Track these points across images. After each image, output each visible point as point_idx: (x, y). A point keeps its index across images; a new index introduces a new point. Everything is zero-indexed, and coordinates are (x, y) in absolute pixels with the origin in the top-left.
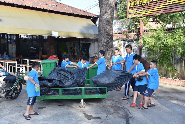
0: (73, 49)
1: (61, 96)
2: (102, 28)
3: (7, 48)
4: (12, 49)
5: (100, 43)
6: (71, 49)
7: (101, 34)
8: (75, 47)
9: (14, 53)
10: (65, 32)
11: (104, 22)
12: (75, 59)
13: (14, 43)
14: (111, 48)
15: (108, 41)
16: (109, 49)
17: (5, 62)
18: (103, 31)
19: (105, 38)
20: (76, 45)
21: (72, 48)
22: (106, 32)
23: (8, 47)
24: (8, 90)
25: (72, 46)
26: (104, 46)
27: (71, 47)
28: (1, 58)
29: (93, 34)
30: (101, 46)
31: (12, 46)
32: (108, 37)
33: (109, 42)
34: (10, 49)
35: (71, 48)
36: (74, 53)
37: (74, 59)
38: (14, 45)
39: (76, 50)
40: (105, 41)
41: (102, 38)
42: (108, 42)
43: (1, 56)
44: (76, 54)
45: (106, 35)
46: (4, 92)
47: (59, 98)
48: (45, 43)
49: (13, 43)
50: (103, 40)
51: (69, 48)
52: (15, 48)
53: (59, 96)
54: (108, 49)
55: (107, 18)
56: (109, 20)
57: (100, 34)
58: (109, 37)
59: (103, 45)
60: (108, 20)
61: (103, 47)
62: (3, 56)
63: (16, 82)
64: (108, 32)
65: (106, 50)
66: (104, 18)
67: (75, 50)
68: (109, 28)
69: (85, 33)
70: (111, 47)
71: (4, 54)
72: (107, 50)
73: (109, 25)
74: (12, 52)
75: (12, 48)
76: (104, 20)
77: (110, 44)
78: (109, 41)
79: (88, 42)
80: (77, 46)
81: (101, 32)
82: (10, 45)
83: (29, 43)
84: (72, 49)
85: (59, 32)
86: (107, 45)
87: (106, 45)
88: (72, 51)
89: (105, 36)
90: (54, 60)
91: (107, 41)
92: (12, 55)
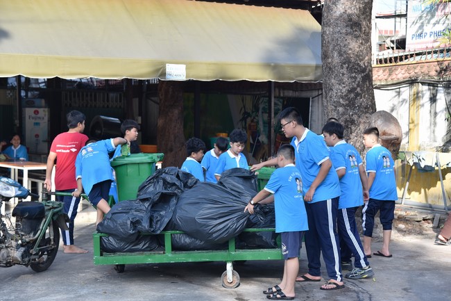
0: (252, 121)
1: (170, 255)
2: (331, 47)
3: (17, 122)
4: (37, 124)
5: (326, 98)
6: (244, 119)
7: (330, 69)
8: (258, 111)
9: (41, 138)
10: (210, 64)
11: (337, 25)
12: (260, 155)
13: (43, 102)
14: (368, 115)
15: (352, 91)
16: (359, 117)
17: (17, 168)
18: (336, 59)
19: (341, 82)
20: (261, 106)
21: (249, 115)
22: (348, 61)
23: (21, 118)
24: (27, 240)
25: (249, 111)
26: (341, 109)
27: (245, 113)
28: (3, 157)
29: (309, 67)
30: (331, 107)
31: (36, 112)
32: (352, 77)
33: (357, 95)
34: (29, 123)
35: (246, 115)
36: (255, 134)
37: (254, 156)
38: (41, 110)
39: (261, 123)
40: (344, 90)
41: (333, 81)
42: (352, 95)
43: (4, 148)
44: (263, 138)
45: (344, 71)
46: (18, 247)
47: (165, 261)
48: (153, 98)
49: (37, 101)
50: (337, 86)
51: (237, 116)
52: (46, 119)
53: (164, 253)
54: (355, 117)
55: (349, 11)
56: (355, 18)
57: (327, 69)
58: (355, 78)
59: (338, 104)
60: (350, 20)
61: (338, 113)
62: (8, 148)
63: (44, 217)
64: (353, 60)
65: (346, 121)
66: (338, 13)
67: (258, 122)
68: (354, 45)
69: (282, 63)
70: (367, 112)
71: (13, 142)
72: (353, 122)
73: (357, 37)
74: (37, 136)
75: (34, 121)
76: (337, 19)
77: (363, 101)
78: (358, 89)
79: (304, 95)
80: (264, 108)
81: (330, 60)
82: (29, 112)
83: (95, 100)
84: (249, 120)
85: (189, 66)
86: (351, 104)
87: (347, 105)
88: (250, 129)
89: (343, 74)
90: (150, 155)
91: (350, 91)
92: (37, 144)
